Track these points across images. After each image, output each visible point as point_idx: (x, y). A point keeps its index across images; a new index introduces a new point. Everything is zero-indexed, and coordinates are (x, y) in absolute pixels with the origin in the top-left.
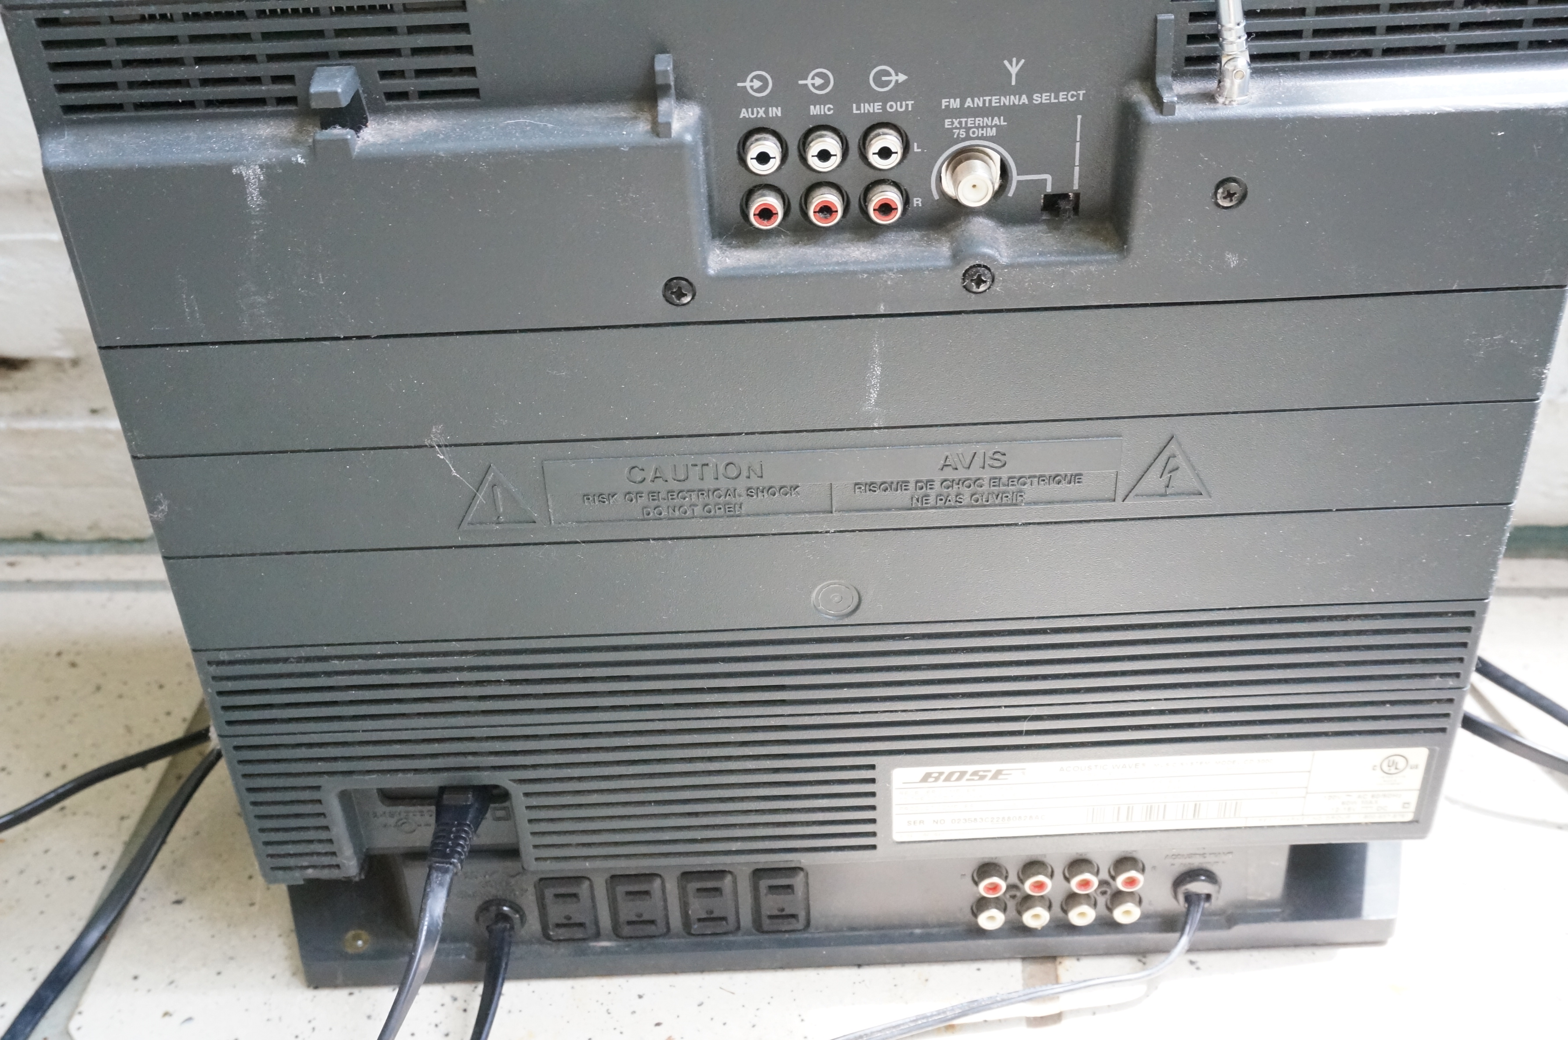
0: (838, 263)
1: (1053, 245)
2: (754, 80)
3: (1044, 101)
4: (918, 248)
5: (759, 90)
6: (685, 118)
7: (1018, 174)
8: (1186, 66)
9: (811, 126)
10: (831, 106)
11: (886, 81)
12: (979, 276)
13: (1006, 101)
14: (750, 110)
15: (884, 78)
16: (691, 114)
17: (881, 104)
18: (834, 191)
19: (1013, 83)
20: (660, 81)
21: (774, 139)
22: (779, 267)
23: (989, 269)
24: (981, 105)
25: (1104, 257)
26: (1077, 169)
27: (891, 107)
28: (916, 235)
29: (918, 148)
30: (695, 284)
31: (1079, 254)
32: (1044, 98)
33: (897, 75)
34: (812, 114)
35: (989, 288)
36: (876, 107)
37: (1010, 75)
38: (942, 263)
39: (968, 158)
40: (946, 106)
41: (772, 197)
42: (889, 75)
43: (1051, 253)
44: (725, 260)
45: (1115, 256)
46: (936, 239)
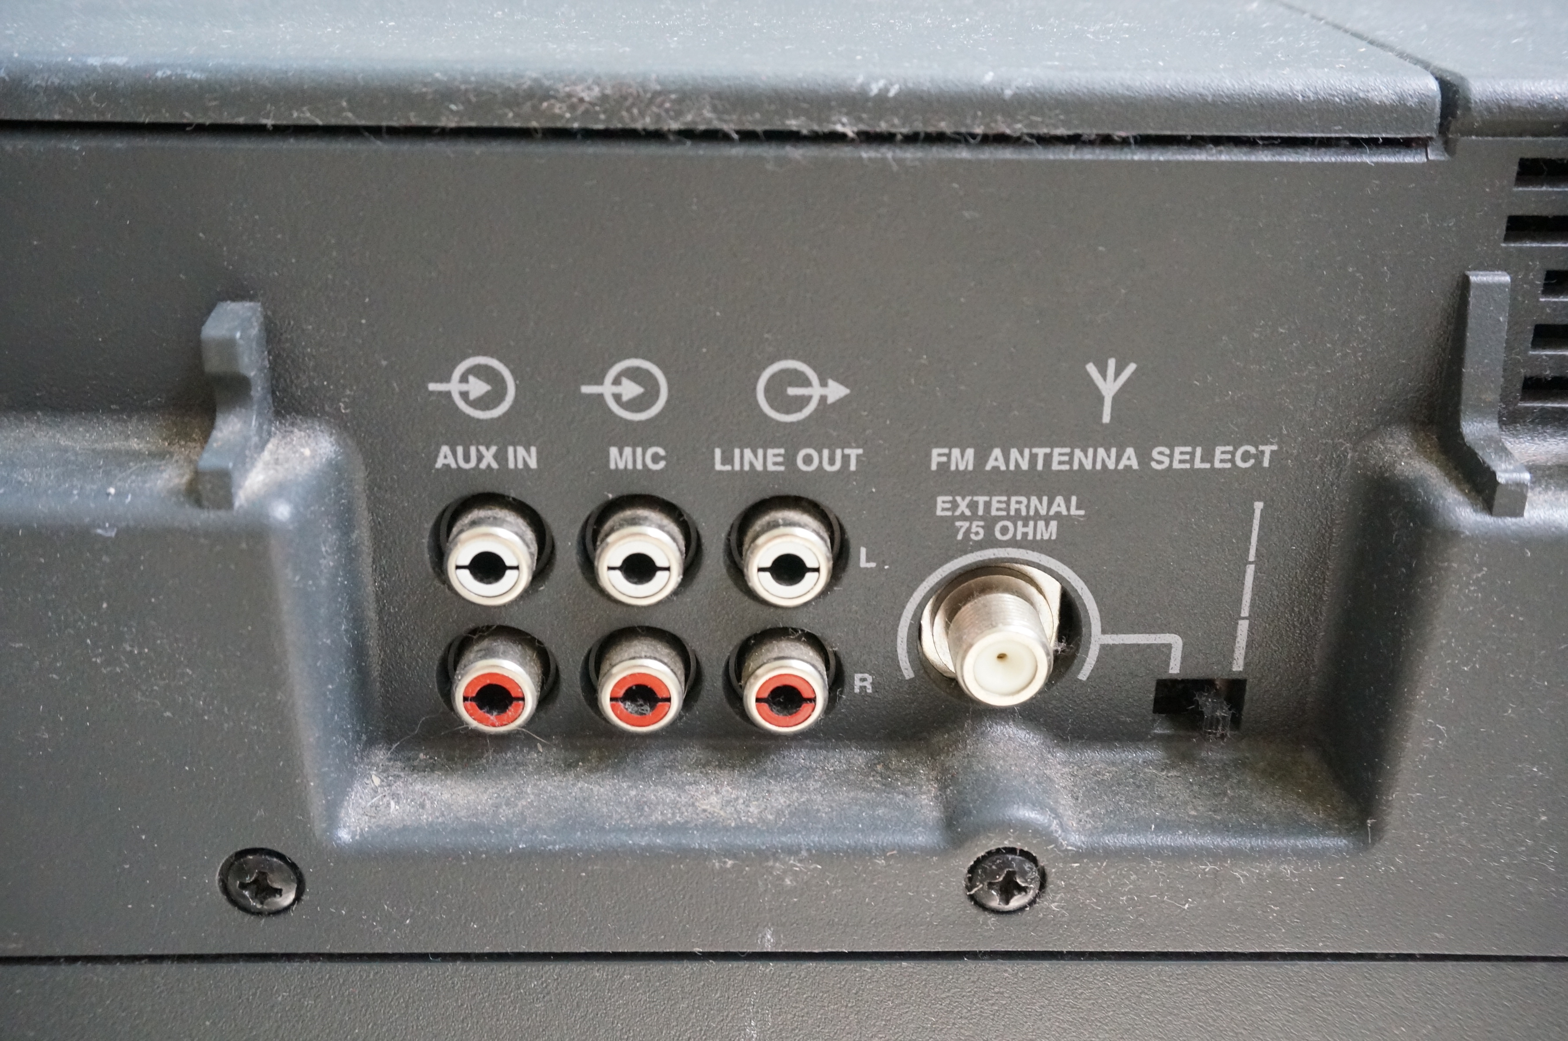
0: (662, 828)
1: (1186, 803)
2: (471, 379)
3: (1176, 465)
4: (861, 794)
5: (483, 403)
6: (287, 460)
7: (1104, 632)
8: (1523, 399)
9: (610, 496)
10: (662, 452)
11: (796, 398)
12: (1010, 876)
13: (1084, 459)
14: (460, 450)
15: (792, 391)
16: (307, 452)
17: (782, 451)
18: (664, 651)
19: (1106, 418)
20: (213, 364)
21: (521, 524)
22: (516, 831)
23: (1034, 860)
24: (1025, 466)
25: (1314, 842)
26: (1243, 627)
27: (808, 460)
28: (859, 757)
29: (868, 560)
30: (301, 865)
31: (1254, 831)
32: (1177, 457)
33: (824, 384)
34: (612, 466)
35: (1032, 903)
36: (770, 460)
37: (1101, 399)
38: (922, 839)
39: (986, 589)
40: (939, 464)
41: (512, 659)
42: (806, 382)
43: (1185, 826)
44: (389, 804)
45: (1342, 842)
46: (905, 773)
